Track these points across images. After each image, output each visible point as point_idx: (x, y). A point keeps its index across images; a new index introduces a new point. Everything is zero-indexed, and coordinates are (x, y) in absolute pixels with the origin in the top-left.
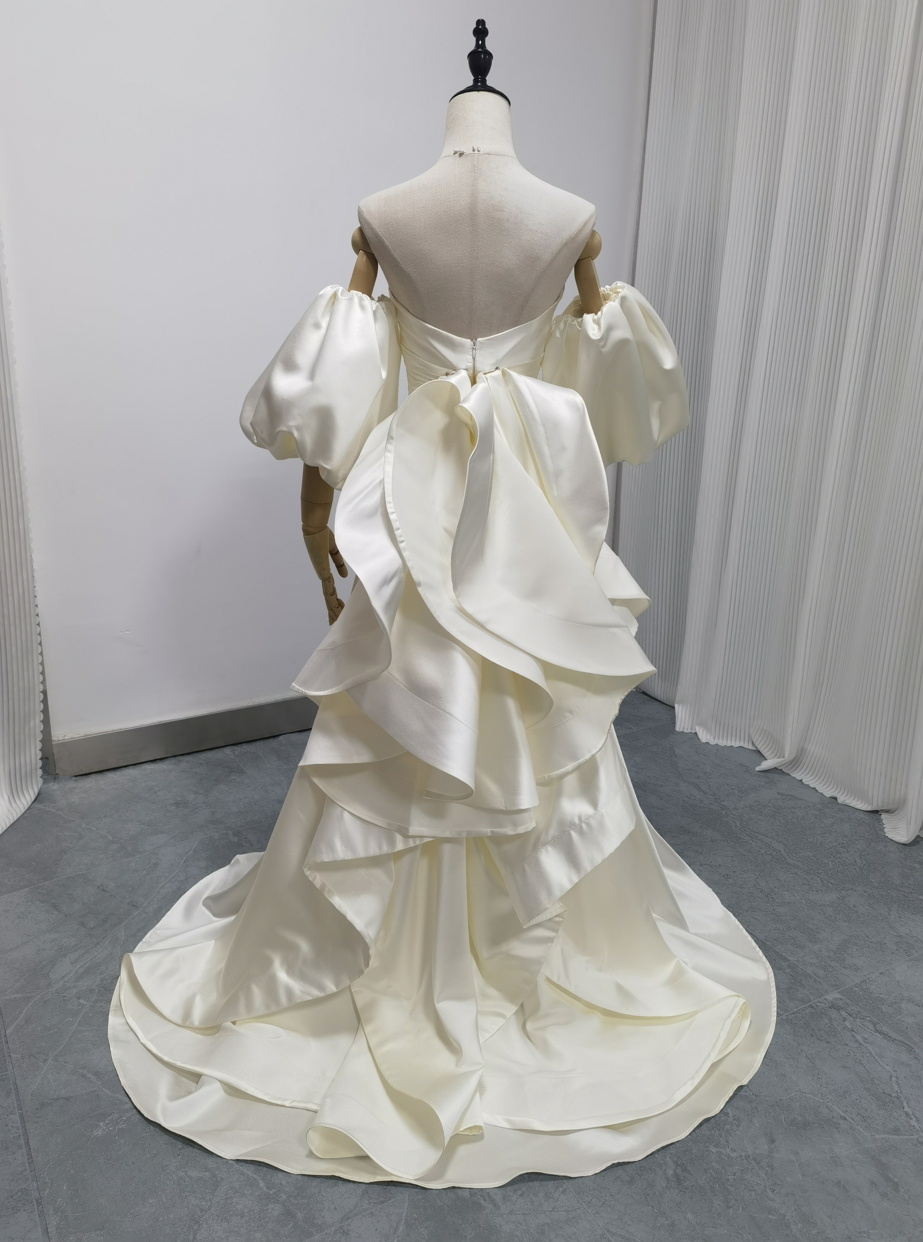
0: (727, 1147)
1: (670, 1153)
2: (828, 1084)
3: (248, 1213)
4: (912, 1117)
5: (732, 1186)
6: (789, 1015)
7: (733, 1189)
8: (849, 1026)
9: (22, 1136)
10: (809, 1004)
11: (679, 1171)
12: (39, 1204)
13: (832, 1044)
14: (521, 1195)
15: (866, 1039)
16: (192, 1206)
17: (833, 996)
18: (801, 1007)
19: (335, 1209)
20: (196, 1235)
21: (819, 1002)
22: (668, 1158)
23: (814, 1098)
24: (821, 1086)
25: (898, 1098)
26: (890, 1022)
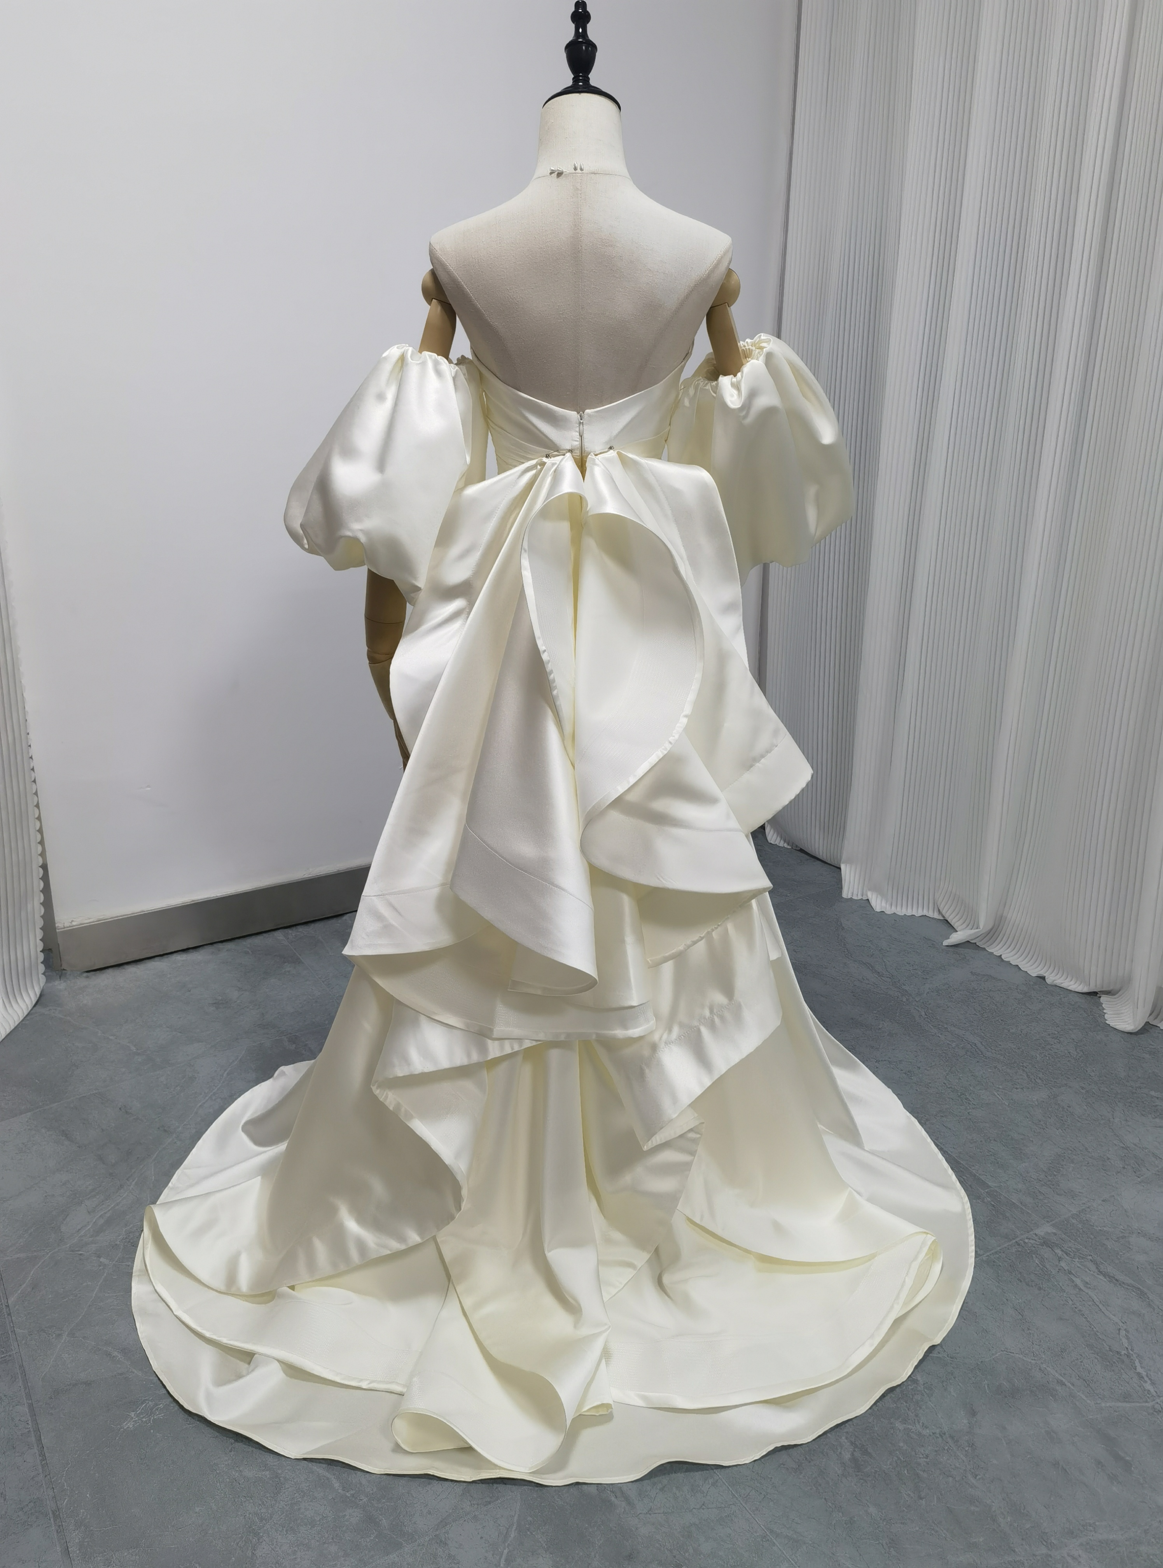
0: (916, 1421)
1: (847, 1432)
2: (1041, 1341)
3: (320, 1520)
4: (1146, 1379)
5: (924, 1471)
6: (990, 1255)
7: (925, 1475)
8: (1066, 1268)
9: (32, 1432)
10: (1014, 1241)
11: (858, 1454)
12: (56, 1516)
13: (1044, 1290)
14: (662, 1490)
15: (1087, 1283)
16: (250, 1513)
17: (1045, 1229)
18: (1006, 1245)
19: (429, 1513)
20: (255, 1550)
21: (1027, 1238)
22: (843, 1438)
23: (1024, 1358)
24: (1033, 1344)
25: (1128, 1356)
26: (1117, 1261)
